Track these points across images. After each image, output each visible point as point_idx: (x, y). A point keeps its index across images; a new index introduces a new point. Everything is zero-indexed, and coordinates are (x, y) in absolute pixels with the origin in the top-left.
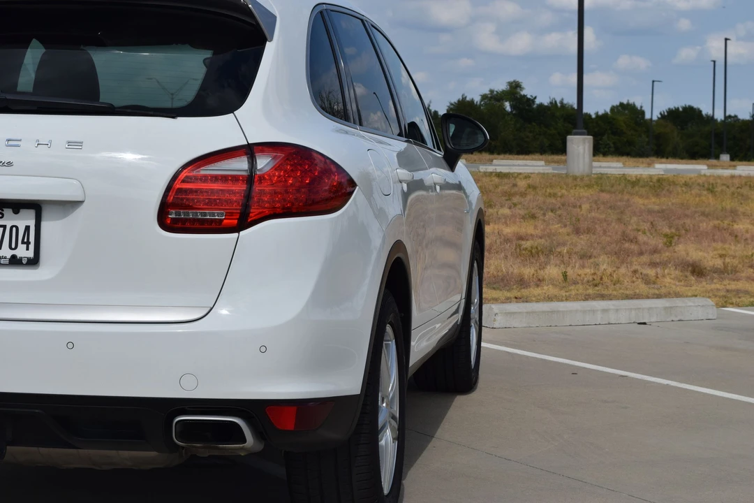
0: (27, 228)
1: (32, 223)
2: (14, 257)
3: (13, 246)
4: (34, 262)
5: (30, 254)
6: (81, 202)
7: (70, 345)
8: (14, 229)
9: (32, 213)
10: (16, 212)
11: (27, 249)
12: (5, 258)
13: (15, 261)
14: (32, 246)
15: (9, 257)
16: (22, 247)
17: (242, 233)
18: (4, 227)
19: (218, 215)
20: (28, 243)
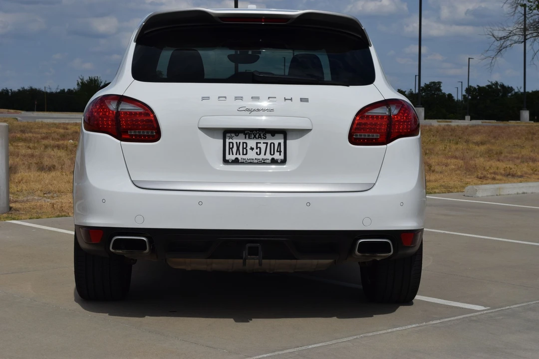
0: (279, 144)
1: (282, 141)
2: (273, 159)
3: (272, 153)
4: (284, 162)
5: (282, 157)
6: (310, 130)
7: (308, 204)
8: (272, 144)
9: (282, 136)
10: (273, 135)
11: (280, 155)
12: (268, 159)
13: (274, 162)
14: (282, 153)
15: (270, 159)
16: (277, 154)
17: (388, 145)
18: (267, 143)
19: (376, 136)
20: (280, 152)
